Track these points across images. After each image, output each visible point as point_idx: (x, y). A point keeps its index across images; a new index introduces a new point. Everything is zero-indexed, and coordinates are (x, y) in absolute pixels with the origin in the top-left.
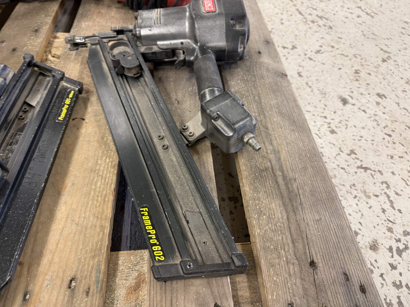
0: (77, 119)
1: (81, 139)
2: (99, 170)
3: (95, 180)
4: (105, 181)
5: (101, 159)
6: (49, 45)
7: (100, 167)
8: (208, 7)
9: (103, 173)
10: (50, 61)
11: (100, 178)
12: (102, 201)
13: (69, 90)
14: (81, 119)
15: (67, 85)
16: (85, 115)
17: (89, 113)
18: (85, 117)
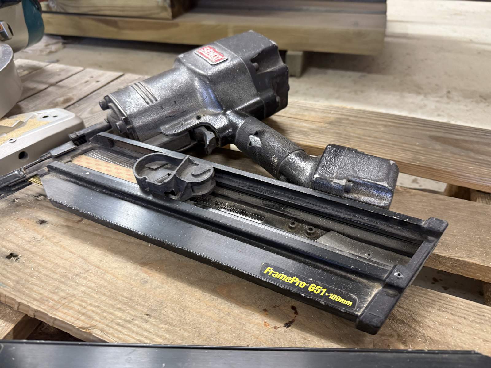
0: (293, 315)
1: (236, 310)
2: (147, 321)
3: (131, 312)
4: (118, 324)
5: (167, 330)
7: (152, 324)
9: (137, 325)
11: (128, 319)
12: (84, 311)
13: (354, 297)
14: (291, 320)
15: (370, 295)
16: (301, 330)
17: (304, 339)
18: (294, 329)
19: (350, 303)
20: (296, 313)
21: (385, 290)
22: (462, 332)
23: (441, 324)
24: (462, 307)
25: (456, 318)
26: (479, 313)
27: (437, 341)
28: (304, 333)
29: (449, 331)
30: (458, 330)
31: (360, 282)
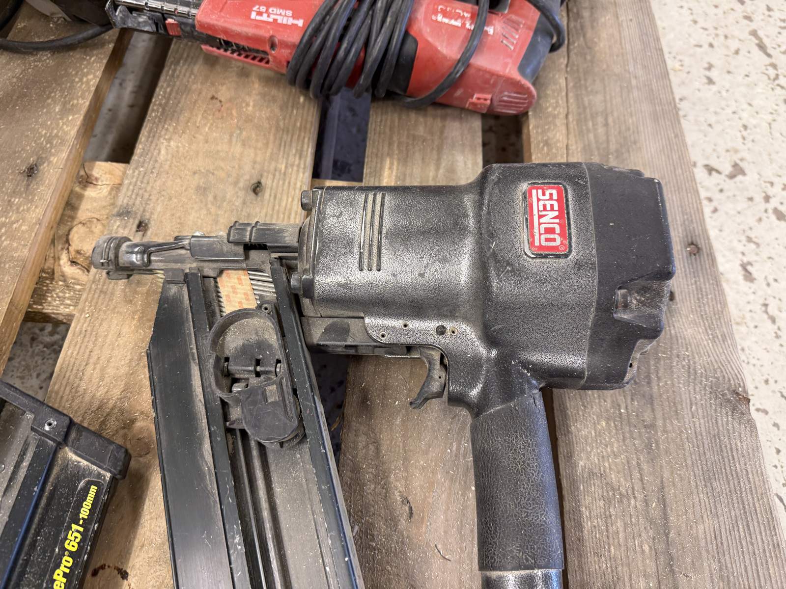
0: (107, 570)
6: (68, 212)
8: (543, 227)
10: (64, 278)
13: (82, 484)
14: (116, 572)
15: (79, 462)
16: (130, 554)
17: (143, 546)
18: (130, 564)
19: (93, 489)
20: (103, 567)
21: (70, 443)
22: (111, 358)
23: (102, 378)
24: (75, 353)
25: (91, 361)
26: (82, 335)
27: (126, 385)
28: (134, 549)
29: (111, 371)
30: (108, 361)
31: (58, 477)
